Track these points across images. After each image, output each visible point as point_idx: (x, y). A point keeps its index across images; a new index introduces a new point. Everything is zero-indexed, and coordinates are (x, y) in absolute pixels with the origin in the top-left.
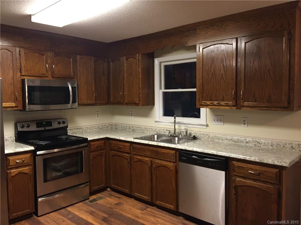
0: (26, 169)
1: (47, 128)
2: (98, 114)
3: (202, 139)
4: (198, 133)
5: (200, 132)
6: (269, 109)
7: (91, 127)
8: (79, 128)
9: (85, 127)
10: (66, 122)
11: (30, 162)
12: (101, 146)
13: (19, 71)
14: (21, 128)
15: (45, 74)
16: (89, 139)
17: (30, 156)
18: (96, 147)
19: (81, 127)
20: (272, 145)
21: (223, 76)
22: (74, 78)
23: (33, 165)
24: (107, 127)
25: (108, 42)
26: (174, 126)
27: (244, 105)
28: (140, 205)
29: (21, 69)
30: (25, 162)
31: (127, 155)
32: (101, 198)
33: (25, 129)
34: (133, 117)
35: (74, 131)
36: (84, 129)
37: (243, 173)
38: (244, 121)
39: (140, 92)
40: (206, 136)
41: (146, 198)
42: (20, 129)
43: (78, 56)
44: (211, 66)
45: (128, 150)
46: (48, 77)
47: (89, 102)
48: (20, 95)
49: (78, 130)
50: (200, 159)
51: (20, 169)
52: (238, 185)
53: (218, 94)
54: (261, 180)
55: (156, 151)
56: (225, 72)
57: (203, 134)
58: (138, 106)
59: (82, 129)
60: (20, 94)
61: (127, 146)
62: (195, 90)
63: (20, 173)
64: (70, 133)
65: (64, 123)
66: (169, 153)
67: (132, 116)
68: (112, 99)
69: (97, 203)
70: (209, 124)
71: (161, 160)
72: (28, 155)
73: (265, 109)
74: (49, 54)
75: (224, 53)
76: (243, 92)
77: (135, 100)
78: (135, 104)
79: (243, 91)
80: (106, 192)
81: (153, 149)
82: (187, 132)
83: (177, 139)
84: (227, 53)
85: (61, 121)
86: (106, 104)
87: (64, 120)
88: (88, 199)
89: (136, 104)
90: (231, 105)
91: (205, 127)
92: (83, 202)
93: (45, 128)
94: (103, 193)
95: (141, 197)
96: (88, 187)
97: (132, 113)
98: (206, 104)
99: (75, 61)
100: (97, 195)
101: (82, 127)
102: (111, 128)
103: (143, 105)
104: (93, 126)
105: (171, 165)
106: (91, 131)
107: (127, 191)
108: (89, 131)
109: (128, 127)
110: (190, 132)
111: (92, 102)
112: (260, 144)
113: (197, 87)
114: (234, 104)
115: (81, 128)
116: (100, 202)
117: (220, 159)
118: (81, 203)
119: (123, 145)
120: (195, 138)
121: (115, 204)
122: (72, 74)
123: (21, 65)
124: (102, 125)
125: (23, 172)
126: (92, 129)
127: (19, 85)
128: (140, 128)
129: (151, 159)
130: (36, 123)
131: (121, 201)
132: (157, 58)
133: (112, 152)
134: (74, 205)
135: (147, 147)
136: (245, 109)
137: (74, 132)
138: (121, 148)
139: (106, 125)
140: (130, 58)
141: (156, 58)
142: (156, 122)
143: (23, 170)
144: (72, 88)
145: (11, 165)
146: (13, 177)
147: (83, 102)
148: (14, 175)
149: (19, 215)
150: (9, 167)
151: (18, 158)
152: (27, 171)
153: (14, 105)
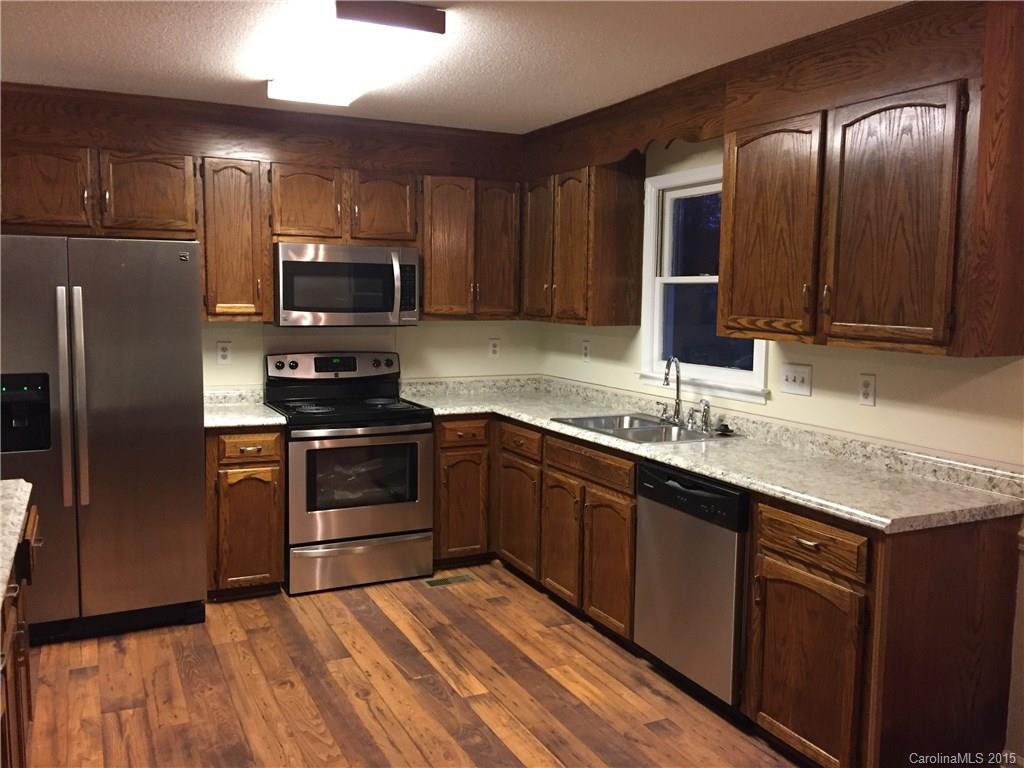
0: (264, 472)
1: (343, 375)
2: (495, 346)
3: (751, 438)
4: (743, 419)
5: (748, 416)
6: (896, 345)
7: (472, 382)
8: (437, 383)
9: (453, 380)
10: (395, 363)
11: (276, 455)
12: (474, 435)
13: (267, 222)
14: (275, 369)
15: (332, 230)
16: (438, 411)
17: (276, 439)
18: (460, 436)
19: (442, 380)
20: (935, 471)
21: (785, 235)
22: (414, 240)
23: (282, 463)
24: (523, 386)
25: (520, 133)
26: (676, 392)
27: (834, 330)
28: (553, 611)
29: (271, 218)
30: (262, 454)
31: (532, 466)
32: (463, 580)
33: (287, 373)
34: (588, 359)
35: (419, 388)
36: (451, 386)
37: (781, 540)
38: (866, 385)
39: (590, 283)
40: (760, 428)
41: (568, 594)
42: (273, 372)
43: (429, 177)
44: (756, 203)
45: (535, 451)
46: (341, 238)
47: (456, 309)
48: (269, 286)
49: (431, 388)
50: (683, 489)
51: (250, 470)
52: (769, 577)
53: (769, 295)
54: (824, 566)
55: (593, 459)
56: (789, 225)
57: (754, 422)
58: (584, 324)
59: (444, 386)
60: (268, 283)
61: (533, 440)
62: (714, 279)
63: (249, 479)
64: (406, 394)
65: (389, 363)
66: (621, 469)
67: (586, 355)
68: (526, 301)
69: (446, 589)
70: (772, 392)
71: (604, 486)
72: (272, 437)
73: (888, 345)
74: (345, 176)
75: (790, 161)
76: (829, 289)
77: (576, 306)
78: (577, 319)
79: (832, 286)
80: (486, 567)
81: (588, 455)
82: (706, 412)
83: (675, 430)
84: (797, 160)
85: (383, 359)
86: (512, 316)
87: (390, 357)
88: (431, 576)
89: (581, 321)
90: (800, 330)
91: (762, 400)
92: (414, 581)
93: (336, 375)
94: (477, 569)
95: (559, 590)
96: (430, 544)
97: (586, 348)
98: (739, 326)
99: (418, 193)
100: (460, 570)
101: (446, 380)
102: (536, 389)
103: (596, 323)
104: (478, 379)
105: (622, 502)
106: (472, 392)
107: (530, 569)
108: (466, 392)
109: (574, 390)
110: (722, 412)
111: (464, 310)
112: (901, 463)
113: (721, 269)
114: (808, 327)
115: (441, 384)
116: (454, 589)
117: (723, 493)
118: (406, 584)
119: (527, 438)
120: (725, 432)
121: (489, 600)
122: (409, 230)
123: (272, 207)
124: (506, 378)
125: (257, 476)
126: (475, 389)
127: (267, 261)
128: (603, 392)
129: (583, 482)
130: (315, 359)
131: (509, 594)
132: (652, 178)
133: (505, 455)
134: (387, 585)
135: (576, 446)
136: (836, 342)
137: (419, 391)
138: (522, 444)
139: (518, 380)
140: (569, 179)
141: (650, 176)
142: (643, 376)
143: (257, 473)
144: (402, 267)
145: (229, 457)
146: (232, 485)
147: (439, 307)
148: (234, 481)
149: (244, 585)
150: (225, 461)
151: (246, 440)
152: (268, 478)
153: (253, 310)
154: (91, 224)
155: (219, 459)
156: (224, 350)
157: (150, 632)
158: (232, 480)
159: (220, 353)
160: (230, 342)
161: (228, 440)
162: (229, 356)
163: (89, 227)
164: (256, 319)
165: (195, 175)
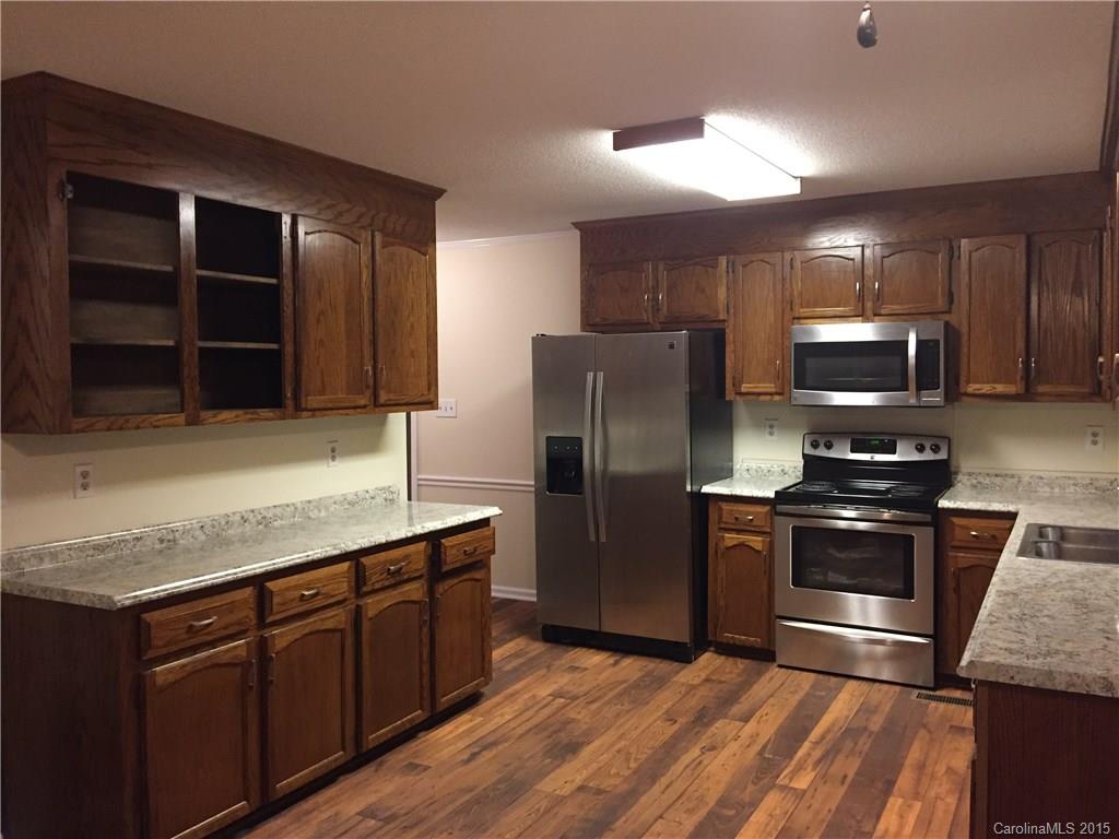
0: (756, 542)
1: (880, 458)
7: (1058, 478)
8: (1006, 475)
9: (1031, 473)
10: (943, 449)
11: (765, 526)
12: (994, 537)
13: (789, 307)
14: (808, 447)
16: (944, 503)
17: (766, 510)
18: (973, 536)
23: (772, 535)
29: (792, 303)
30: (754, 524)
33: (821, 452)
35: (981, 479)
36: (1027, 479)
42: (808, 450)
43: (968, 240)
46: (862, 316)
49: (998, 480)
51: (743, 537)
60: (789, 364)
63: (742, 545)
64: (964, 484)
65: (936, 448)
72: (763, 509)
85: (929, 443)
87: (938, 441)
93: (873, 457)
96: (930, 652)
99: (953, 260)
101: (1019, 472)
104: (1067, 474)
111: (1011, 389)
115: (1013, 476)
118: (896, 688)
122: (940, 301)
123: (792, 292)
125: (750, 544)
127: (788, 343)
130: (848, 438)
137: (980, 483)
143: (751, 541)
144: (919, 343)
145: (726, 523)
146: (728, 548)
147: (978, 386)
148: (730, 545)
149: (737, 643)
150: (723, 526)
151: (741, 509)
152: (759, 547)
153: (773, 390)
154: (651, 320)
155: (719, 523)
156: (771, 427)
157: (646, 658)
158: (730, 543)
159: (768, 430)
160: (776, 420)
161: (725, 506)
162: (776, 433)
163: (648, 323)
164: (777, 398)
165: (728, 272)
